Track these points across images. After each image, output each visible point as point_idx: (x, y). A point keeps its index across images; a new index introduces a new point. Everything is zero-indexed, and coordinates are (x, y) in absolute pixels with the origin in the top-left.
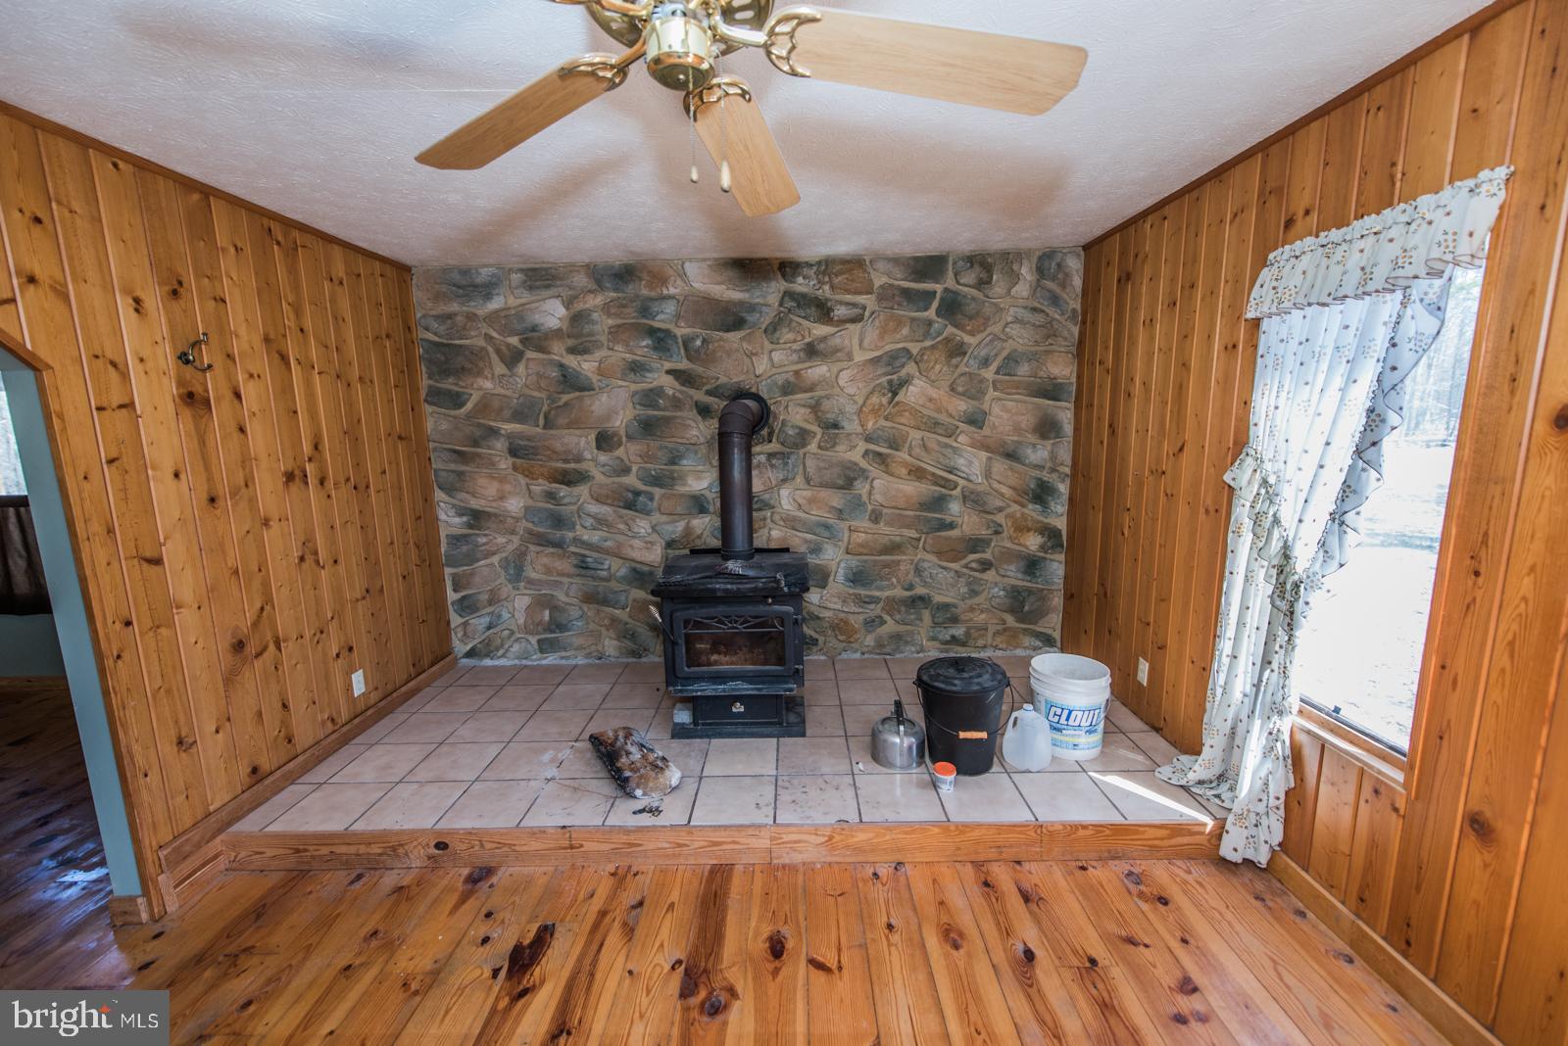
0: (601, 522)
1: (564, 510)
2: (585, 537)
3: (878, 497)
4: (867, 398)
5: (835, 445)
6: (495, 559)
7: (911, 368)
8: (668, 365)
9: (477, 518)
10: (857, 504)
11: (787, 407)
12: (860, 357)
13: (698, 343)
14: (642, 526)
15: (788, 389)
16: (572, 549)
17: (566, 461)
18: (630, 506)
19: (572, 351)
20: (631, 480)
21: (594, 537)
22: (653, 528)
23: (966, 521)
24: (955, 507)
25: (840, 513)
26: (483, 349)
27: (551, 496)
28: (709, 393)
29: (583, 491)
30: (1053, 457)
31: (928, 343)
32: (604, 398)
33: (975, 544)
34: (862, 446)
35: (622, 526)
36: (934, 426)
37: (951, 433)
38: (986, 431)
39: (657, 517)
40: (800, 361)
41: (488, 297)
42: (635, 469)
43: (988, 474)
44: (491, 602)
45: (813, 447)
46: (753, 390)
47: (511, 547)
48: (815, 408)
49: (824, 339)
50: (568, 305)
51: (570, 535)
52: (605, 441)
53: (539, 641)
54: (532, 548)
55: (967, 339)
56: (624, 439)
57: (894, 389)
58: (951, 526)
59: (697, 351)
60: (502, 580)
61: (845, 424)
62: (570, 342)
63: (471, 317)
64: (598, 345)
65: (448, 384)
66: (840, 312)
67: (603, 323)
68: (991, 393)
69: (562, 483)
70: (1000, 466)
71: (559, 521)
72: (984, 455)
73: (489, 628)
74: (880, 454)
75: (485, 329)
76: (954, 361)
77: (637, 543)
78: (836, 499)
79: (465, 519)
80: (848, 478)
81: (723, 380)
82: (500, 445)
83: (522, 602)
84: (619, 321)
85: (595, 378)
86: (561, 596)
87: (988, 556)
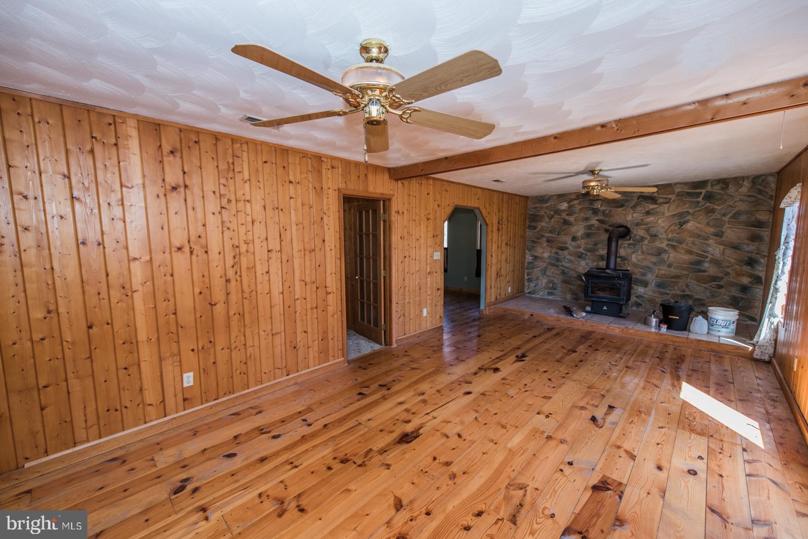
0: (570, 261)
1: (560, 257)
2: (565, 265)
3: (671, 259)
4: (669, 227)
5: (654, 242)
6: (539, 269)
7: (689, 217)
8: (597, 218)
9: (536, 258)
10: (662, 261)
11: (637, 230)
12: (667, 214)
13: (607, 212)
14: (583, 263)
15: (638, 225)
16: (561, 268)
17: (562, 244)
18: (580, 257)
19: (567, 215)
20: (581, 250)
21: (568, 265)
22: (587, 264)
23: (712, 270)
24: (706, 265)
25: (655, 264)
26: (544, 215)
27: (556, 253)
28: (609, 226)
29: (566, 252)
30: (758, 249)
31: (697, 209)
32: (576, 227)
33: (715, 279)
34: (666, 242)
35: (576, 263)
36: (699, 236)
37: (707, 239)
38: (724, 238)
39: (588, 261)
40: (643, 216)
41: (547, 203)
42: (582, 247)
43: (723, 253)
44: (536, 280)
45: (646, 242)
46: (625, 225)
47: (544, 266)
48: (647, 230)
49: (653, 209)
50: (568, 203)
51: (561, 264)
52: (574, 239)
53: (548, 292)
54: (550, 267)
55: (716, 207)
56: (580, 238)
57: (681, 225)
58: (704, 271)
59: (607, 214)
60: (540, 274)
61: (660, 235)
62: (567, 213)
63: (542, 208)
64: (576, 213)
65: (534, 224)
66: (661, 200)
67: (578, 207)
68: (727, 225)
69: (560, 250)
70: (729, 252)
71: (558, 260)
72: (722, 247)
73: (535, 287)
74: (673, 245)
75: (544, 210)
76: (709, 215)
77: (581, 268)
78: (654, 259)
79: (533, 258)
80: (659, 252)
81: (614, 222)
82: (544, 239)
83: (545, 281)
84: (582, 207)
85: (573, 222)
86: (556, 281)
87: (722, 283)
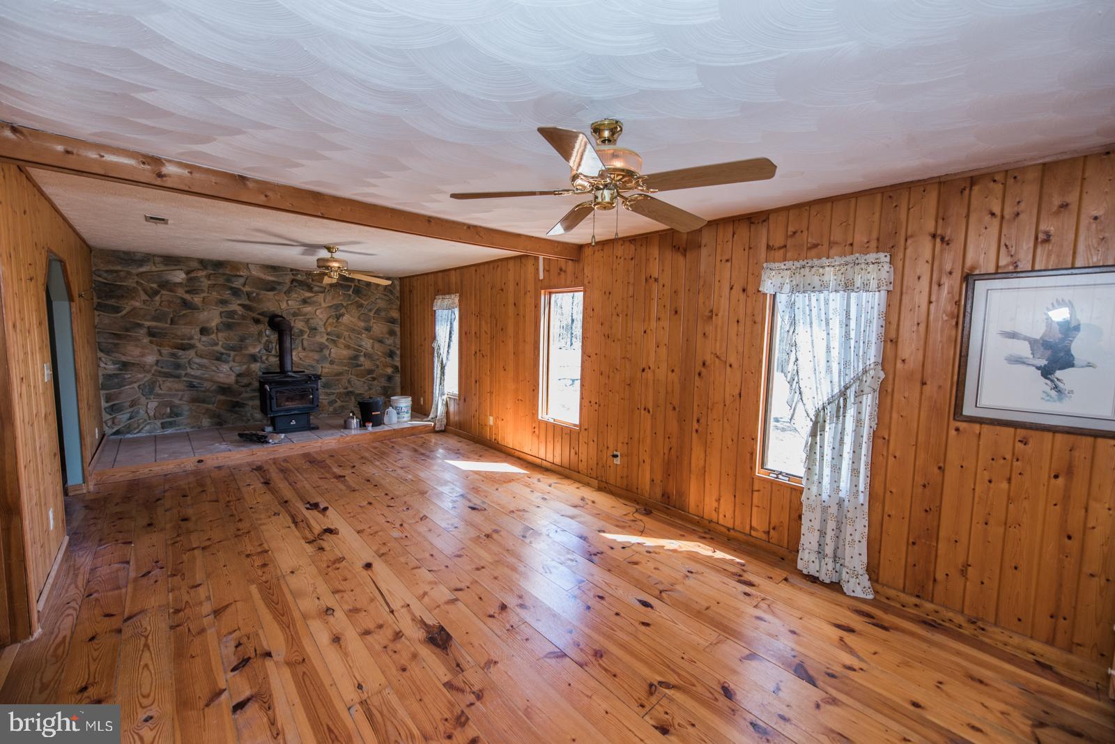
0: (201, 366)
1: (183, 361)
2: (192, 373)
3: (333, 355)
4: (327, 320)
5: (315, 336)
6: (135, 385)
7: (343, 310)
8: (239, 302)
9: (125, 366)
10: (324, 358)
11: (295, 321)
12: (324, 305)
13: (254, 295)
14: (225, 368)
15: (295, 315)
16: (185, 379)
17: (182, 340)
18: (218, 359)
19: (187, 292)
20: (219, 348)
21: (198, 373)
22: (231, 369)
23: (367, 364)
24: (362, 359)
25: (318, 361)
26: (134, 288)
27: (173, 355)
28: (259, 314)
29: (191, 353)
30: (394, 342)
31: (350, 302)
32: (206, 313)
33: (370, 372)
34: (326, 337)
35: (214, 368)
36: (353, 330)
37: (360, 333)
38: (371, 333)
39: (232, 364)
40: (300, 305)
41: (141, 266)
42: (220, 343)
43: (373, 348)
44: (131, 406)
45: (305, 336)
46: (280, 314)
47: (146, 379)
48: (307, 321)
49: (310, 298)
50: (187, 273)
51: (183, 373)
52: (204, 331)
53: (162, 424)
54: (160, 379)
55: (363, 302)
56: (215, 331)
57: (338, 317)
58: (361, 365)
59: (254, 298)
60: (140, 395)
61: (319, 328)
62: (187, 289)
63: (129, 273)
64: (203, 291)
65: (112, 302)
66: (316, 289)
67: (206, 283)
68: (373, 321)
69: (179, 349)
70: (377, 345)
71: (178, 366)
72: (371, 341)
73: (130, 418)
74: (332, 340)
75: (136, 279)
76: (360, 309)
77: (221, 375)
78: (316, 356)
79: (117, 366)
80: (321, 348)
81: (266, 309)
82: (143, 331)
83: (153, 405)
84: (214, 282)
85: (200, 305)
86: (177, 402)
87: (374, 376)
